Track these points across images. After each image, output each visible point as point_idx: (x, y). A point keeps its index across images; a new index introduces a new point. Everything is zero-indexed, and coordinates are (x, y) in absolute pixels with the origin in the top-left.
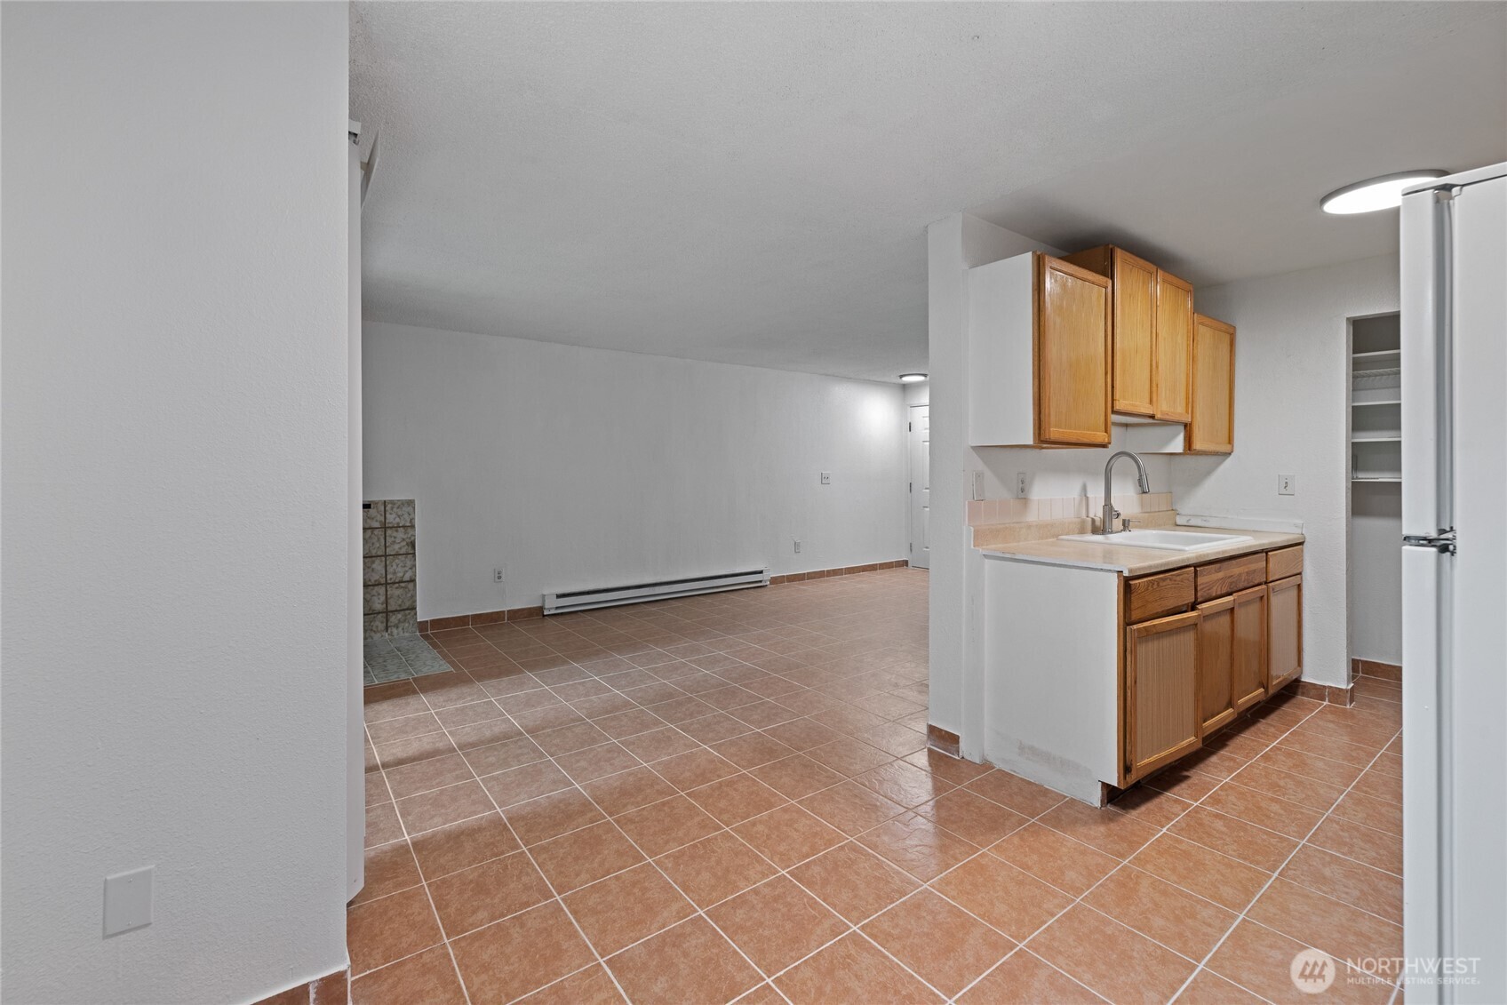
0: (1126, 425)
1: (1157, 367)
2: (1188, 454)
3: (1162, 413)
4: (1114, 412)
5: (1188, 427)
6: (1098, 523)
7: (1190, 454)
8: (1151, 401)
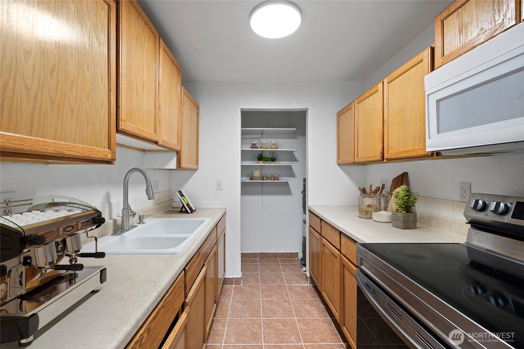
0: (144, 151)
1: (159, 107)
2: (178, 169)
3: (163, 141)
4: (118, 131)
5: (178, 153)
6: (119, 222)
7: (181, 170)
8: (155, 131)
